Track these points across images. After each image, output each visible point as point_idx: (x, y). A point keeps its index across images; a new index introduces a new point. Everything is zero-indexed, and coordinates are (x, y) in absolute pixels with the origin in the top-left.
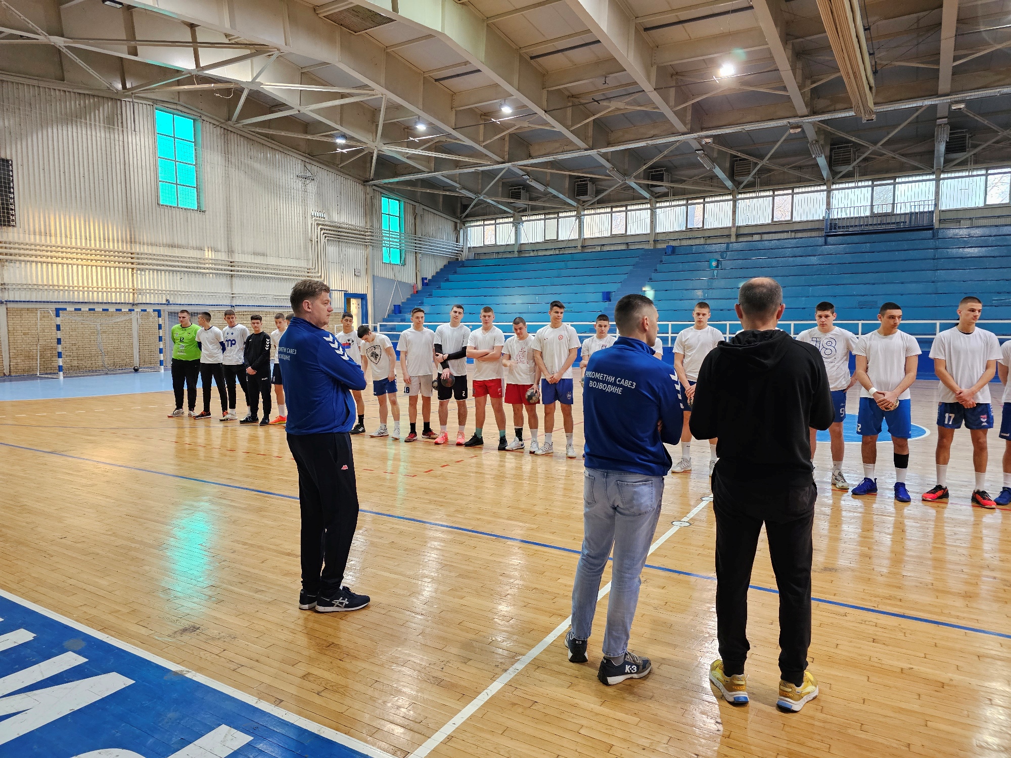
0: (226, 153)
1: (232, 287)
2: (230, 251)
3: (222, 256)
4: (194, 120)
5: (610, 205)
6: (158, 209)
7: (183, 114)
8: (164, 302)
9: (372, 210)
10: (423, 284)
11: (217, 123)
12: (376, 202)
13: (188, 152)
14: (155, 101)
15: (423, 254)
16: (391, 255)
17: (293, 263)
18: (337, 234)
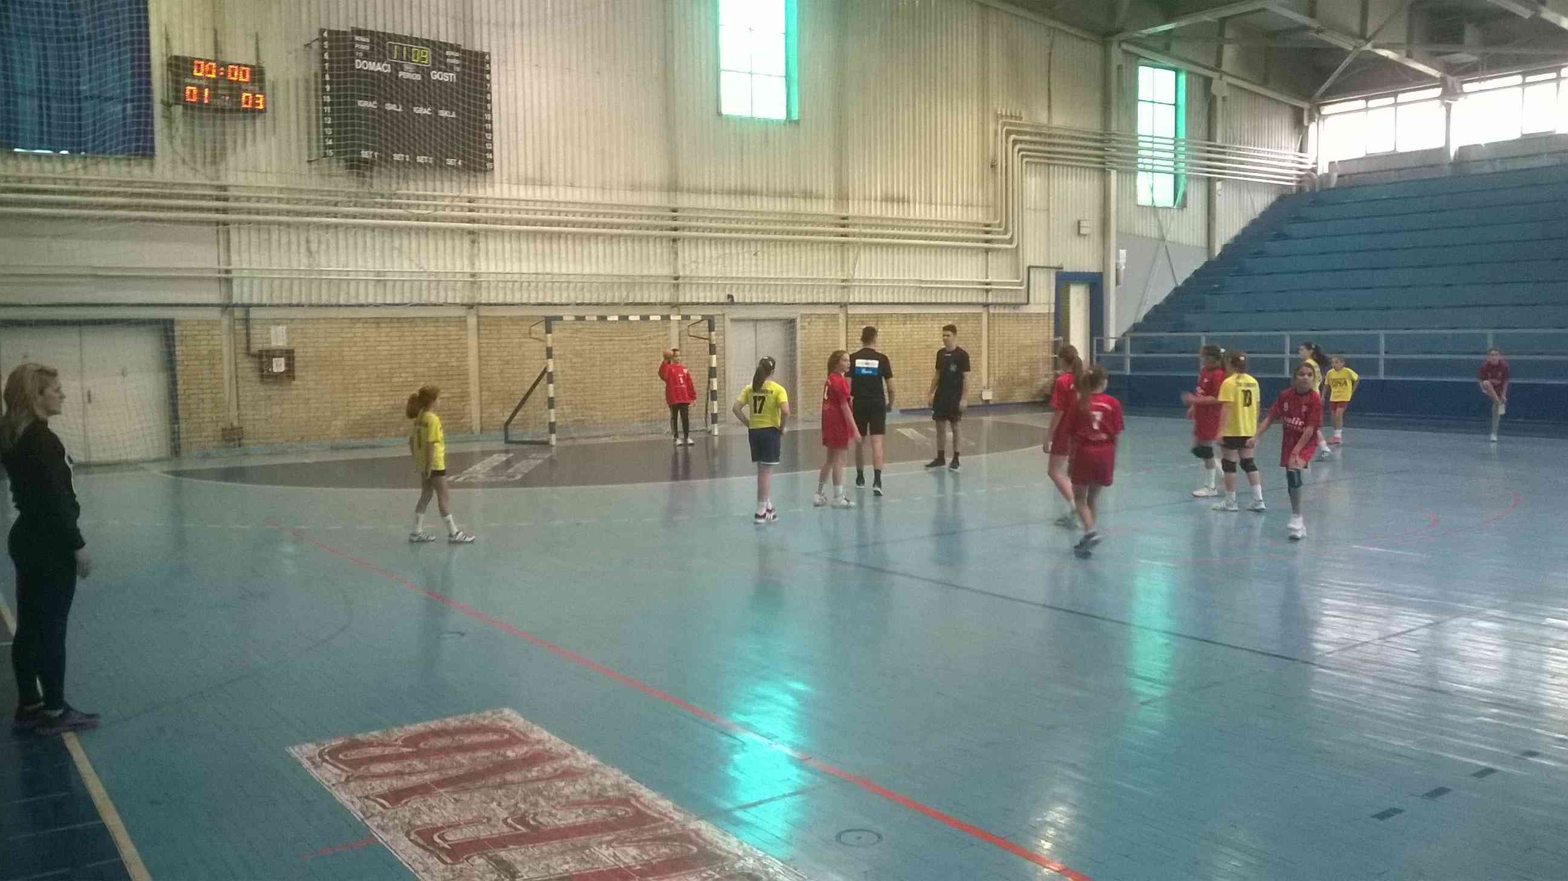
2: (842, 197)
3: (827, 207)
9: (1117, 95)
12: (1127, 76)
15: (1225, 183)
17: (958, 214)
18: (1046, 151)
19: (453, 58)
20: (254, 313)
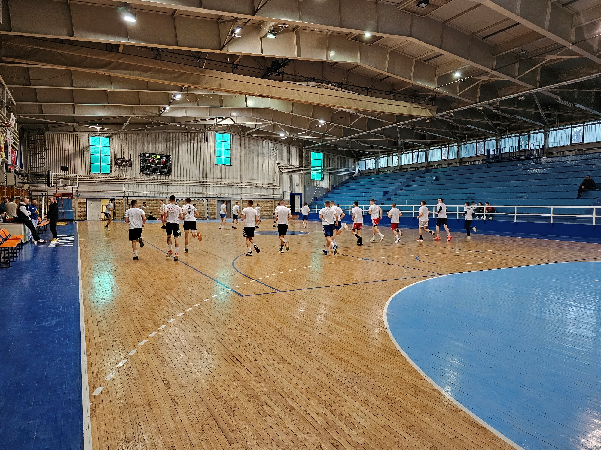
0: (241, 145)
1: (241, 192)
2: (241, 179)
3: (238, 181)
4: (230, 134)
5: (412, 149)
6: (216, 166)
7: (225, 133)
8: (216, 197)
9: (306, 159)
10: (332, 188)
11: (238, 134)
12: (308, 155)
13: (227, 145)
14: (216, 131)
15: (332, 175)
16: (316, 176)
17: (268, 182)
18: (287, 170)
19: (164, 157)
20: (128, 198)
